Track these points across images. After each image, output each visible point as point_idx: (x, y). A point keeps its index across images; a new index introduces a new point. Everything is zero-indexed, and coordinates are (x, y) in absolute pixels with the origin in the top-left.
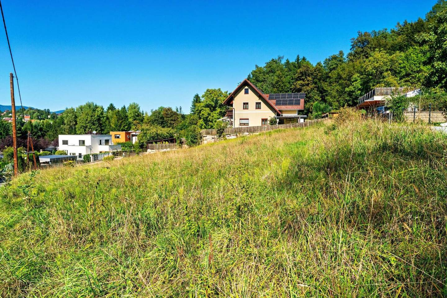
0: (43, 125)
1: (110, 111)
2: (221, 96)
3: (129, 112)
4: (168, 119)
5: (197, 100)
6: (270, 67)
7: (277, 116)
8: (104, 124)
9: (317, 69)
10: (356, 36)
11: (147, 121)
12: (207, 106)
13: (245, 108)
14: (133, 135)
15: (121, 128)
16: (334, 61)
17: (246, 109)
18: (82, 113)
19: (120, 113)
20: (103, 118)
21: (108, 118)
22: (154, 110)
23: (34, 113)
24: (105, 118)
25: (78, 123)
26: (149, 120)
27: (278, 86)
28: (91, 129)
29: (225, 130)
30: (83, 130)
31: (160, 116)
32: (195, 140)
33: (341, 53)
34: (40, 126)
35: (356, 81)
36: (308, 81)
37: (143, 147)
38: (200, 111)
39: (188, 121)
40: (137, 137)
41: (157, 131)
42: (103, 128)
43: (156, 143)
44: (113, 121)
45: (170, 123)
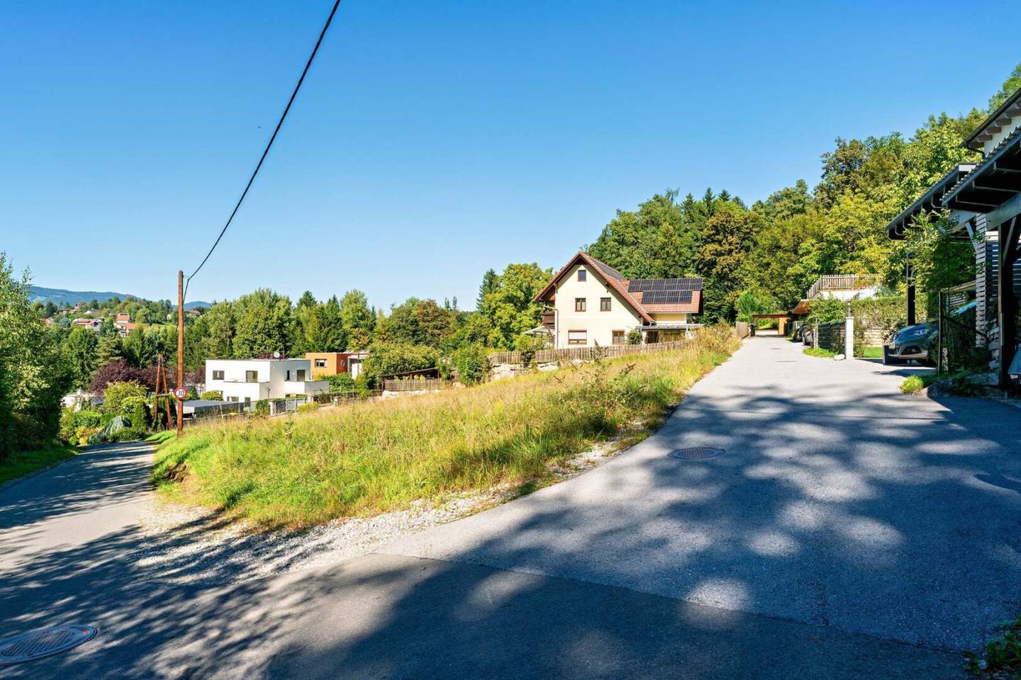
0: (165, 338)
1: (304, 307)
2: (538, 278)
3: (345, 311)
4: (427, 324)
5: (491, 283)
6: (648, 213)
7: (644, 325)
8: (291, 336)
9: (749, 217)
10: (833, 149)
11: (383, 330)
12: (510, 299)
13: (579, 308)
14: (353, 361)
15: (328, 344)
16: (786, 201)
17: (581, 310)
18: (247, 311)
19: (326, 312)
20: (290, 323)
21: (299, 323)
22: (397, 306)
23: (138, 309)
24: (293, 323)
25: (237, 332)
26: (387, 327)
27: (665, 256)
28: (263, 347)
29: (536, 354)
30: (248, 349)
31: (411, 318)
32: (477, 373)
33: (801, 184)
34: (160, 338)
35: (809, 252)
36: (730, 244)
37: (373, 386)
38: (495, 309)
39: (469, 329)
40: (360, 365)
41: (403, 353)
42: (288, 344)
43: (400, 377)
44: (311, 330)
45: (432, 335)
